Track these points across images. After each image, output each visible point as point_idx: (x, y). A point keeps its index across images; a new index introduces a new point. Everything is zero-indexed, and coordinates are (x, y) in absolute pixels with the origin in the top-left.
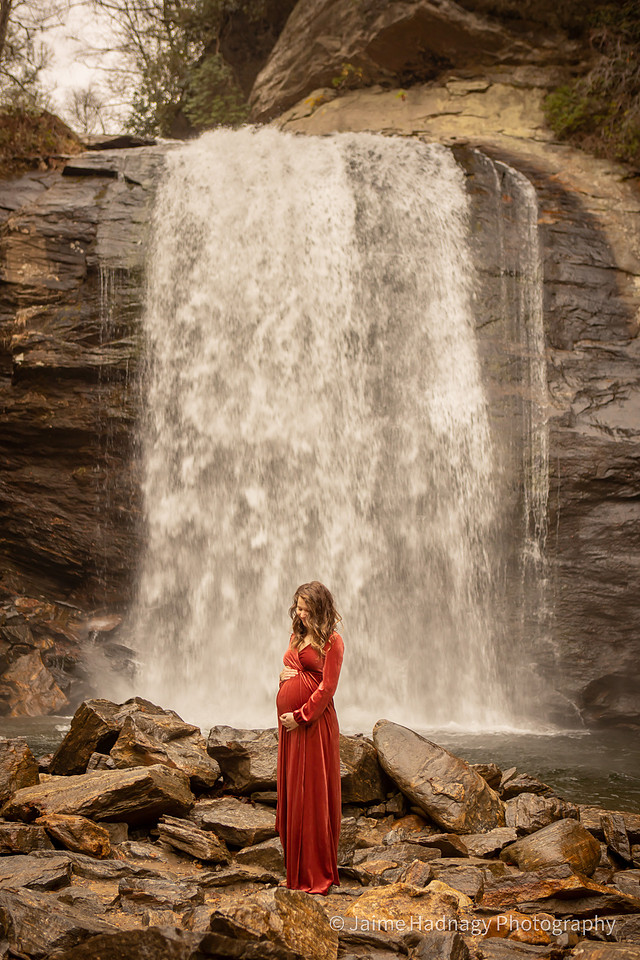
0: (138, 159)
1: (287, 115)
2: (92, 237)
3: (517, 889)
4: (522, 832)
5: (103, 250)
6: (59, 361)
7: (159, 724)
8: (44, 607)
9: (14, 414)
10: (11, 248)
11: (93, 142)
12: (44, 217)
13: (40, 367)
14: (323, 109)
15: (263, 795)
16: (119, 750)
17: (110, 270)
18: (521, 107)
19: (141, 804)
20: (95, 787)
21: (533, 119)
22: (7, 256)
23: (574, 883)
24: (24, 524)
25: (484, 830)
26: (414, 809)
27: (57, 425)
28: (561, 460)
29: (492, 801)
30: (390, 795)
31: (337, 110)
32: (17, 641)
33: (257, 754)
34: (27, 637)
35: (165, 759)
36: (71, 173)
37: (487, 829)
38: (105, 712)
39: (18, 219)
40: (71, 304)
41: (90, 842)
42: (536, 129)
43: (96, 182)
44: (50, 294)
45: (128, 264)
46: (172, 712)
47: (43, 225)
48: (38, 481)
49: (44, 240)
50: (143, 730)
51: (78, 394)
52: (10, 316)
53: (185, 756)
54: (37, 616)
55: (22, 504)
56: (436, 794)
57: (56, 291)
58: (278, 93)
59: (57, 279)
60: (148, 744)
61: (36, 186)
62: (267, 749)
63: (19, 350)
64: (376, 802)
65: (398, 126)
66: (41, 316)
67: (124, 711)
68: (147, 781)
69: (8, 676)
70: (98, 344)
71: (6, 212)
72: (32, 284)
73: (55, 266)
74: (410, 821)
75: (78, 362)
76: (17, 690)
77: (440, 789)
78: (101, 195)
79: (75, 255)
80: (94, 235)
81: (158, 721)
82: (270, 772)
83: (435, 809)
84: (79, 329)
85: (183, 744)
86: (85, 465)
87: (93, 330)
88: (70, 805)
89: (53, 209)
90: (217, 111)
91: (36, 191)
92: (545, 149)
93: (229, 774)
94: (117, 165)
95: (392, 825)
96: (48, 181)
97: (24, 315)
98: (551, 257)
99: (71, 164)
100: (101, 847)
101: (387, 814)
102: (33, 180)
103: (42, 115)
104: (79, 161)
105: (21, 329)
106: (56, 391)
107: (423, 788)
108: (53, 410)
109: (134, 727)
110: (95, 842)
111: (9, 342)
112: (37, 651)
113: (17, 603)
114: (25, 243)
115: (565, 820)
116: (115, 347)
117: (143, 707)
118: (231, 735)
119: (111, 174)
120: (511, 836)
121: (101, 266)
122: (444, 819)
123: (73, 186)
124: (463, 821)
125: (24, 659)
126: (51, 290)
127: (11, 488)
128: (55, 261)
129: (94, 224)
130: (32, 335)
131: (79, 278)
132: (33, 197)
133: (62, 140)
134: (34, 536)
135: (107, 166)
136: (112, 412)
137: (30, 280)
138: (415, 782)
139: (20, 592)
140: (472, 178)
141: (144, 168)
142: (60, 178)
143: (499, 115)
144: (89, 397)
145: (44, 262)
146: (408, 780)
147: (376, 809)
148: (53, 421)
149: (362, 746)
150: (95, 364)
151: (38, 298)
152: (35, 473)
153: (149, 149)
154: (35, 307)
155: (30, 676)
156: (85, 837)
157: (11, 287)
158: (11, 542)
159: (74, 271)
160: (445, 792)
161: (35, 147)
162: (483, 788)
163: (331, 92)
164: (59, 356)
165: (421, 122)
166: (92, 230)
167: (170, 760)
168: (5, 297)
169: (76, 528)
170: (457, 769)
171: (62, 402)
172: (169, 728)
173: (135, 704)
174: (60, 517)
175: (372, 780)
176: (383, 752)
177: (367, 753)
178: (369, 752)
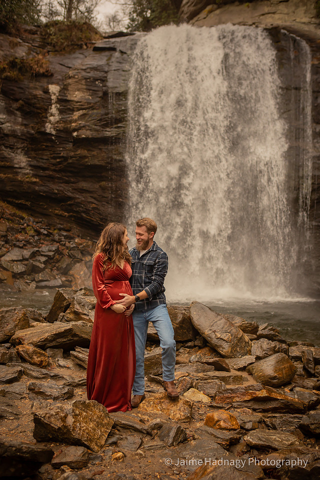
0: (126, 41)
1: (196, 19)
2: (105, 79)
3: (234, 395)
4: (258, 358)
5: (110, 84)
6: (92, 135)
7: (88, 301)
8: (88, 243)
9: (74, 159)
10: (70, 85)
11: (107, 35)
12: (84, 70)
13: (84, 138)
14: (212, 15)
16: (69, 313)
17: (113, 93)
18: (305, 8)
19: (68, 340)
20: (47, 332)
21: (311, 13)
22: (69, 88)
23: (263, 393)
24: (80, 207)
25: (240, 356)
26: (208, 344)
27: (92, 163)
28: (318, 176)
29: (245, 342)
30: (197, 337)
31: (218, 15)
32: (75, 257)
34: (80, 256)
35: (88, 318)
36: (97, 50)
37: (242, 356)
38: (68, 294)
39: (73, 71)
40: (97, 109)
41: (37, 359)
42: (312, 18)
43: (107, 53)
44: (88, 105)
45: (121, 90)
47: (84, 74)
48: (85, 188)
49: (84, 81)
50: (79, 304)
51: (100, 149)
52: (71, 116)
54: (84, 247)
55: (79, 198)
56: (218, 338)
57: (90, 103)
58: (192, 8)
59: (91, 98)
60: (81, 311)
61: (81, 56)
63: (75, 130)
64: (190, 341)
65: (246, 20)
66: (84, 115)
67: (78, 294)
68: (70, 330)
69: (71, 272)
70: (108, 127)
71: (68, 69)
72: (80, 100)
73: (90, 92)
74: (205, 350)
75: (100, 135)
76: (74, 278)
77: (219, 336)
78: (109, 59)
79: (98, 87)
80: (106, 77)
81: (88, 299)
83: (216, 345)
84: (100, 120)
86: (104, 181)
87: (106, 121)
88: (35, 340)
89: (88, 66)
90: (164, 18)
91: (81, 59)
92: (316, 28)
94: (117, 45)
95: (197, 352)
96: (86, 54)
97: (77, 115)
98: (316, 80)
99: (96, 45)
100: (42, 361)
101: (195, 346)
102: (80, 53)
103: (84, 23)
104: (100, 44)
105: (75, 121)
106: (91, 148)
107: (211, 335)
108: (90, 157)
109: (75, 302)
110: (39, 359)
111: (71, 127)
112: (83, 262)
113: (76, 241)
114: (77, 82)
115: (278, 354)
116: (115, 128)
117: (87, 292)
119: (113, 49)
120: (252, 360)
121: (109, 91)
122: (220, 350)
123: (97, 56)
124: (230, 351)
125: (78, 265)
126: (88, 103)
127: (74, 191)
128: (90, 90)
129: (106, 72)
130: (80, 124)
131: (100, 97)
132: (80, 61)
133: (93, 35)
134: (84, 212)
135: (112, 46)
136: (115, 157)
137: (79, 99)
138: (207, 332)
139: (78, 236)
140: (279, 44)
141: (128, 45)
142: (91, 52)
143: (294, 12)
144: (105, 150)
145: (85, 90)
146: (204, 331)
147: (190, 344)
148: (90, 162)
149: (182, 314)
150: (108, 135)
151: (83, 107)
152: (84, 185)
153: (132, 37)
154: (81, 111)
155: (80, 273)
156: (35, 357)
157: (71, 102)
158: (75, 214)
159: (98, 94)
160: (221, 337)
161: (81, 38)
162: (241, 336)
163: (215, 6)
164: (92, 132)
165: (257, 18)
166: (105, 75)
167: (90, 318)
168: (69, 107)
169: (102, 208)
170: (228, 326)
171: (94, 153)
172: (93, 302)
173: (83, 291)
174: (95, 204)
175: (187, 331)
176: (193, 317)
177: (184, 318)
178: (186, 317)
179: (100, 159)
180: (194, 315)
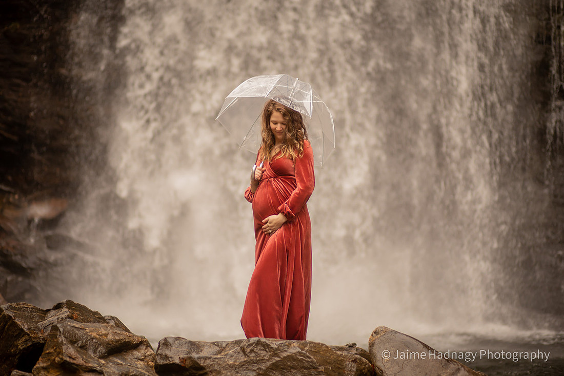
7: (94, 334)
16: (44, 368)
33: (219, 372)
38: (27, 319)
46: (113, 318)
50: (73, 342)
60: (80, 361)
62: (232, 367)
67: (52, 318)
81: (92, 330)
85: (124, 360)
109: (61, 339)
117: (76, 313)
118: (185, 349)
149: (355, 361)
172: (106, 339)
173: (65, 309)
176: (383, 368)
177: (361, 370)
178: (364, 368)
180: (386, 365)
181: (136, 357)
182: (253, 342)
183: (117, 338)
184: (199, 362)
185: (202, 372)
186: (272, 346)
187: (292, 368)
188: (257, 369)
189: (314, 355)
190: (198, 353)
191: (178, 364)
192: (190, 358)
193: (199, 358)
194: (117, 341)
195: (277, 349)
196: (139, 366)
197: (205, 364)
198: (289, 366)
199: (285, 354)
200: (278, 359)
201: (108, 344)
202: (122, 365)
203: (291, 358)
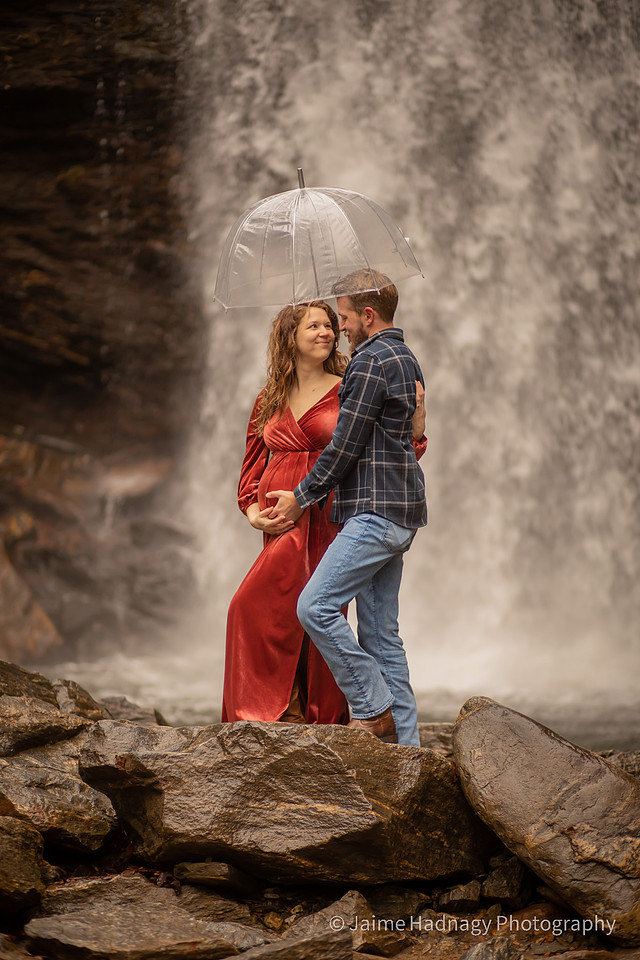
8: (14, 450)
15: (195, 870)
26: (543, 891)
30: (496, 861)
33: (178, 781)
46: (66, 683)
53: (41, 786)
56: (583, 863)
62: (200, 771)
64: (462, 878)
77: (589, 849)
82: (205, 822)
83: (578, 893)
85: (44, 758)
93: (133, 822)
101: (484, 902)
107: (551, 849)
108: (10, 53)
118: (127, 740)
136: (123, 48)
138: (535, 835)
144: (77, 20)
146: (521, 832)
147: (460, 893)
149: (419, 758)
160: (601, 855)
169: (74, 290)
170: (631, 806)
171: (26, 36)
172: (14, 724)
174: (41, 269)
175: (447, 832)
176: (470, 770)
177: (431, 774)
178: (436, 772)
179: (56, 62)
180: (476, 763)
181: (67, 753)
182: (237, 728)
183: (36, 721)
184: (144, 764)
185: (150, 781)
186: (270, 734)
187: (303, 772)
188: (244, 775)
189: (340, 750)
190: (150, 747)
191: (113, 767)
192: (132, 756)
193: (144, 757)
194: (35, 727)
195: (278, 740)
196: (68, 769)
197: (155, 768)
198: (298, 769)
199: (290, 749)
200: (279, 757)
201: (18, 732)
202: (37, 767)
203: (301, 755)
